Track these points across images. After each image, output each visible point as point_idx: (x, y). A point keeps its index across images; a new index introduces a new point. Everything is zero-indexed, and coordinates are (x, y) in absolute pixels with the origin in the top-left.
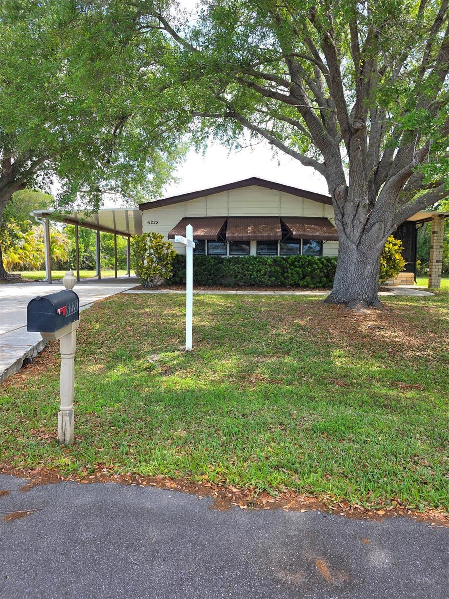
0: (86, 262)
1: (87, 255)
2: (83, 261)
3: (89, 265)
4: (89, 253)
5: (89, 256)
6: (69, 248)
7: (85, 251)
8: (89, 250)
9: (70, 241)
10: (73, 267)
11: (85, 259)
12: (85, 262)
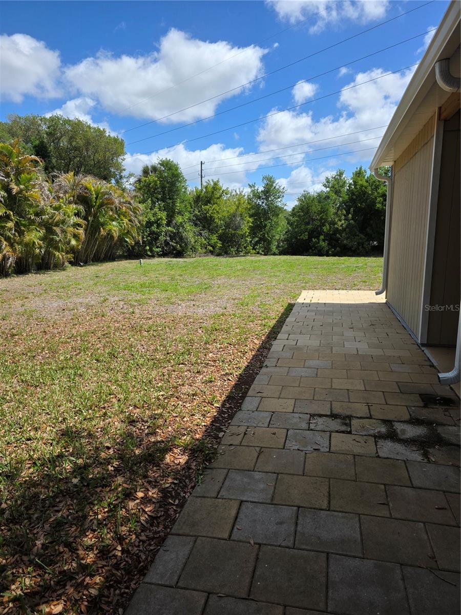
0: (171, 243)
1: (171, 232)
2: (166, 241)
3: (174, 248)
4: (174, 227)
5: (174, 233)
6: (141, 218)
7: (168, 224)
8: (174, 222)
9: (141, 206)
10: (149, 253)
11: (168, 238)
12: (168, 243)
